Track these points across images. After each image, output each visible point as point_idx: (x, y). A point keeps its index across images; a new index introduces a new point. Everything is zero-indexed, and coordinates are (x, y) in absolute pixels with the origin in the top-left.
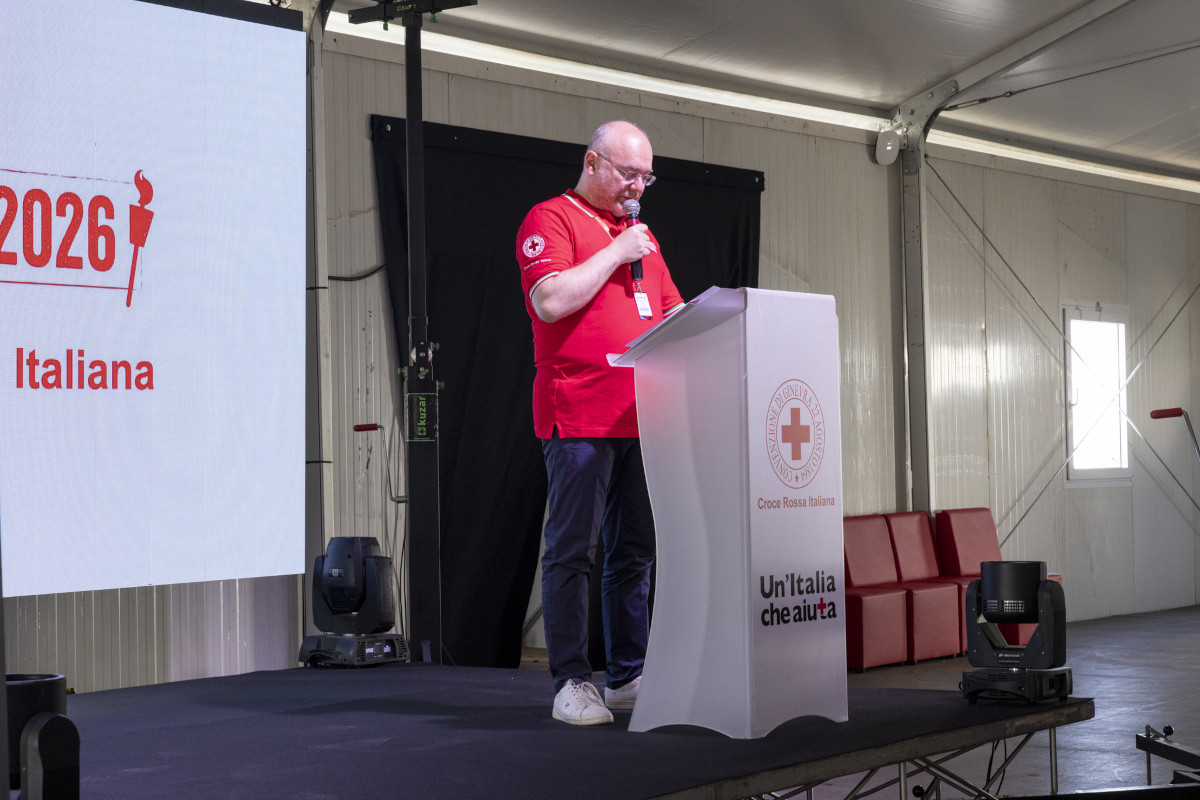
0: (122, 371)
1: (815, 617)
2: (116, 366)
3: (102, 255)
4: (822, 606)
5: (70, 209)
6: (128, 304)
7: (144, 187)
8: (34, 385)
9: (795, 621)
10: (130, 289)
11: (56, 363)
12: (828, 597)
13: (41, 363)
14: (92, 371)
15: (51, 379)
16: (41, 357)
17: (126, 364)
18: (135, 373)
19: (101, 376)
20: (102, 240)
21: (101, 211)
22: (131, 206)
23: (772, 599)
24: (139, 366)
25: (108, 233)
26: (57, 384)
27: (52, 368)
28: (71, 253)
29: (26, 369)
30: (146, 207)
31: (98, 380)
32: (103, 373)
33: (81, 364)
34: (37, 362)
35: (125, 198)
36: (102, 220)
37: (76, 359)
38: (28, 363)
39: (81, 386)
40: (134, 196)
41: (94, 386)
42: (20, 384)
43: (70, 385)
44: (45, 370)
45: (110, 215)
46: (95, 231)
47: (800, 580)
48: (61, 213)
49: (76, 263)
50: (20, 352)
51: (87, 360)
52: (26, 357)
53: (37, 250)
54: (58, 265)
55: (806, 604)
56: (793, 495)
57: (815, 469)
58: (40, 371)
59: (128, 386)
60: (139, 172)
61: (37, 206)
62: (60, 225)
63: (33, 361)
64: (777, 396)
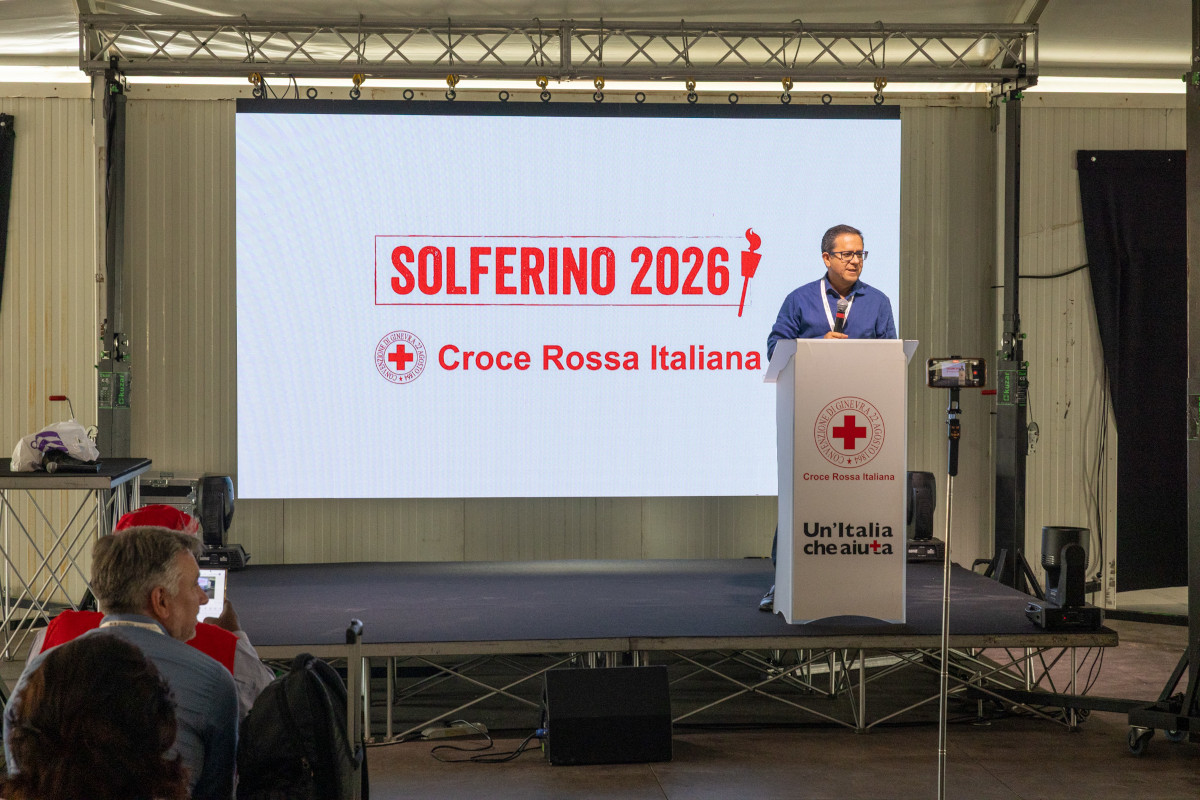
0: (734, 359)
1: (867, 552)
2: (729, 355)
3: (718, 284)
4: (875, 545)
5: (693, 258)
6: (740, 314)
7: (754, 240)
8: (665, 367)
9: (842, 552)
10: (741, 306)
11: (683, 355)
12: (881, 540)
13: (670, 354)
14: (710, 359)
15: (678, 364)
16: (670, 350)
17: (738, 355)
18: (745, 359)
19: (717, 361)
20: (718, 276)
21: (718, 257)
22: (743, 252)
23: (818, 537)
24: (749, 355)
25: (725, 272)
26: (683, 367)
27: (678, 357)
28: (694, 285)
29: (659, 358)
30: (755, 252)
31: (715, 364)
32: (719, 360)
33: (701, 354)
34: (667, 354)
35: (737, 247)
36: (718, 261)
37: (697, 351)
38: (660, 354)
39: (701, 367)
40: (746, 246)
41: (710, 367)
42: (654, 367)
43: (692, 367)
44: (673, 359)
45: (725, 257)
46: (712, 270)
47: (849, 528)
48: (686, 259)
49: (699, 291)
50: (654, 348)
51: (706, 353)
52: (658, 350)
53: (667, 283)
54: (684, 293)
55: (857, 543)
56: (844, 472)
57: (872, 456)
58: (669, 360)
59: (740, 367)
60: (749, 230)
61: (668, 258)
62: (685, 269)
63: (664, 353)
64: (829, 407)
